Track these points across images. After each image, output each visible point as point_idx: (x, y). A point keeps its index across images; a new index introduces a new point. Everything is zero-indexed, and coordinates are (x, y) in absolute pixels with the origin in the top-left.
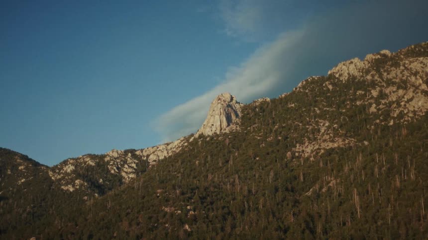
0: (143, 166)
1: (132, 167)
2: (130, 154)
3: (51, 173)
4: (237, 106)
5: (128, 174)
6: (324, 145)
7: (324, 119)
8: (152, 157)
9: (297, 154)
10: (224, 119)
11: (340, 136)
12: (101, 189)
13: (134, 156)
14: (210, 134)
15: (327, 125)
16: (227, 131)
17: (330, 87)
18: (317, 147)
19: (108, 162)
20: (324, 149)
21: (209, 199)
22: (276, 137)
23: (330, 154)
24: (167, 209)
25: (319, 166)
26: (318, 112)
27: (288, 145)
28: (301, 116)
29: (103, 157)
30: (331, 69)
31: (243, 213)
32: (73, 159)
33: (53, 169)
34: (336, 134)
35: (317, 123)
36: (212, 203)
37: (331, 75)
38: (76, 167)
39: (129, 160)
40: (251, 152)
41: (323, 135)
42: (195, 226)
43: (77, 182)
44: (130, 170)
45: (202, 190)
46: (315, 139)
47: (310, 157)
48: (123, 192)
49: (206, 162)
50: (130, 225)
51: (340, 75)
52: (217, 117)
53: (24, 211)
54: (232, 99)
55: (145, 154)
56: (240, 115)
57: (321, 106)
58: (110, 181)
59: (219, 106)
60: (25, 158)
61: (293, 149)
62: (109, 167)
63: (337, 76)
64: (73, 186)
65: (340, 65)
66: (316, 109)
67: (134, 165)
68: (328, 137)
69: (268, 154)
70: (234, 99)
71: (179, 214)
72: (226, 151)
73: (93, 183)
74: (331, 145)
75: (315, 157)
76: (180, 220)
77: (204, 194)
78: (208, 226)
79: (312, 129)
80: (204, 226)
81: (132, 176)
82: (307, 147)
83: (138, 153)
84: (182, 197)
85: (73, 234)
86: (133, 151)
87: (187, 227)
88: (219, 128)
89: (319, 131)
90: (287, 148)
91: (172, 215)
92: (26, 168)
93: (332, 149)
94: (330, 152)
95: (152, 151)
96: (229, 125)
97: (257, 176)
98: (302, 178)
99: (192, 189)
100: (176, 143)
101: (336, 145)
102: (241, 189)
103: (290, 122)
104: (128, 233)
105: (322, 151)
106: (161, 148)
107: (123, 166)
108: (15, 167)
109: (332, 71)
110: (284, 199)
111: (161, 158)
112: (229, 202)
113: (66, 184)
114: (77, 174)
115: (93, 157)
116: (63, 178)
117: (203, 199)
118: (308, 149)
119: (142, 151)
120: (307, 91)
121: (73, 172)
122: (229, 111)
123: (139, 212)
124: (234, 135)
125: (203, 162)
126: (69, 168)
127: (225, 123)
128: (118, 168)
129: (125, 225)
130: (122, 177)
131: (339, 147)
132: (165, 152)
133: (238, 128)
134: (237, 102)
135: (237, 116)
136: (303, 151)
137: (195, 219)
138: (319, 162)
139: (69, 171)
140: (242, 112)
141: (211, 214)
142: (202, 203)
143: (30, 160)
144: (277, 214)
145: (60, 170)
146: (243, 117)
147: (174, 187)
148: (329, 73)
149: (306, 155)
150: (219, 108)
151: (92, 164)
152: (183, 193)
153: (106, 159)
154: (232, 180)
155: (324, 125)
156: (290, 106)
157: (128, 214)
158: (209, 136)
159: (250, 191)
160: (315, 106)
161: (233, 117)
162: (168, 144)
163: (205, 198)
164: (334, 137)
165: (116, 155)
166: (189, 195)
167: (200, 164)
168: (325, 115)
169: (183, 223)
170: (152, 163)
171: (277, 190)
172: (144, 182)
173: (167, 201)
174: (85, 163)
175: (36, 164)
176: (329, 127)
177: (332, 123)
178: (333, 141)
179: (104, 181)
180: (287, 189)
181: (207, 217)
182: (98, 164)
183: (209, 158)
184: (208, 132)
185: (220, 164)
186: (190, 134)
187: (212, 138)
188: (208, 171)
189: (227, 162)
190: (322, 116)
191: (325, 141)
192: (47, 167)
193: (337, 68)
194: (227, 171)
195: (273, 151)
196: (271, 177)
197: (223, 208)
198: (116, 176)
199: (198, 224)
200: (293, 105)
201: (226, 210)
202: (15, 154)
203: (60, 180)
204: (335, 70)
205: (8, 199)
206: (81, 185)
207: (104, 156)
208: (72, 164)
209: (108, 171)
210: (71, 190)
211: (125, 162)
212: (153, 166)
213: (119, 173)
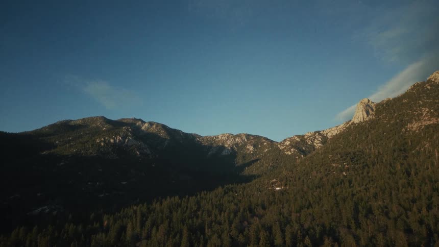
0: (325, 139)
1: (319, 140)
2: (317, 134)
3: (279, 146)
4: (373, 105)
5: (318, 144)
6: (424, 123)
7: (426, 107)
8: (329, 134)
9: (408, 129)
10: (365, 113)
11: (435, 117)
12: (304, 153)
13: (320, 134)
14: (358, 122)
15: (427, 110)
16: (367, 119)
17: (429, 87)
18: (420, 124)
19: (306, 139)
20: (425, 125)
21: (356, 159)
22: (396, 121)
23: (428, 128)
24: (334, 165)
25: (421, 135)
26: (421, 103)
27: (403, 124)
28: (411, 107)
29: (303, 136)
30: (429, 76)
31: (373, 165)
32: (289, 138)
33: (280, 144)
34: (432, 115)
35: (421, 110)
36: (357, 161)
37: (429, 80)
38: (291, 142)
39: (317, 137)
40: (381, 131)
41: (424, 116)
42: (348, 173)
43: (292, 150)
44: (318, 142)
45: (352, 154)
46: (420, 120)
47: (416, 130)
48: (314, 155)
49: (356, 138)
50: (317, 173)
51: (435, 80)
52: (361, 113)
53: (269, 165)
54: (369, 101)
55: (325, 133)
56: (374, 109)
57: (423, 100)
58: (308, 148)
59: (362, 106)
60: (267, 139)
61: (406, 127)
62: (307, 141)
63: (433, 80)
64: (290, 152)
65: (434, 74)
66: (420, 102)
67: (320, 139)
68: (427, 118)
69: (391, 131)
70: (370, 101)
71: (340, 167)
72: (367, 130)
73: (300, 150)
74: (428, 123)
75: (419, 130)
76: (341, 169)
77: (353, 156)
78: (355, 172)
79: (417, 114)
80: (353, 172)
81: (319, 145)
82: (415, 124)
83: (321, 132)
84: (341, 159)
85: (291, 177)
86: (319, 132)
87: (344, 173)
88: (362, 119)
89: (422, 114)
90: (402, 126)
91: (336, 168)
92: (268, 144)
93: (430, 125)
94: (427, 127)
95: (329, 131)
96: (368, 116)
97: (384, 143)
98: (410, 144)
99: (347, 154)
100: (342, 125)
101: (432, 122)
102: (375, 151)
103: (404, 111)
104: (316, 177)
105: (423, 127)
106: (334, 129)
107: (314, 140)
108: (262, 144)
109: (430, 78)
110: (398, 156)
111: (334, 134)
112: (367, 160)
113: (287, 151)
114: (292, 146)
115: (299, 136)
116: (285, 148)
117: (352, 159)
118: (415, 126)
119: (323, 131)
120: (414, 91)
121: (290, 144)
122: (367, 108)
123: (321, 167)
124: (371, 121)
125: (354, 138)
126: (288, 143)
127: (365, 115)
128: (312, 141)
129: (314, 173)
130: (315, 146)
131: (433, 124)
132: (336, 131)
133: (374, 117)
134: (372, 103)
135: (372, 110)
136: (412, 127)
137: (348, 169)
138: (421, 133)
139: (287, 144)
140: (376, 107)
141: (357, 166)
142: (352, 161)
143: (269, 140)
144: (393, 165)
145: (283, 144)
146: (376, 111)
147: (337, 154)
148: (428, 79)
149: (414, 129)
150: (361, 107)
151: (298, 140)
152: (342, 157)
153: (306, 137)
154: (370, 147)
155: (425, 111)
156: (404, 101)
157: (316, 167)
158: (357, 123)
159: (379, 152)
160: (419, 100)
161: (370, 111)
162: (337, 127)
163: (353, 158)
164: (431, 117)
165: (310, 134)
166: (344, 157)
167: (352, 139)
168: (426, 104)
169: (342, 171)
170: (330, 137)
171: (394, 151)
172: (324, 150)
173: (334, 161)
174: (295, 140)
175: (272, 141)
176: (428, 112)
177: (430, 109)
178: (430, 120)
179: (305, 148)
180: (401, 150)
181: (355, 168)
182: (301, 140)
183: (357, 136)
184: (356, 121)
185: (364, 138)
186: (349, 120)
187: (359, 124)
188: (357, 143)
189: (368, 137)
190: (424, 105)
191: (425, 120)
192: (277, 142)
193: (433, 75)
194: (367, 142)
195: (394, 129)
196: (391, 144)
197: (364, 162)
198: (311, 145)
199: (350, 172)
200: (406, 101)
201: (365, 164)
202: (261, 137)
203: (284, 149)
204: (431, 77)
205: (260, 159)
206: (294, 151)
207: (305, 136)
208: (289, 141)
209: (307, 143)
210: (290, 154)
211: (315, 138)
212: (330, 139)
213: (313, 144)
